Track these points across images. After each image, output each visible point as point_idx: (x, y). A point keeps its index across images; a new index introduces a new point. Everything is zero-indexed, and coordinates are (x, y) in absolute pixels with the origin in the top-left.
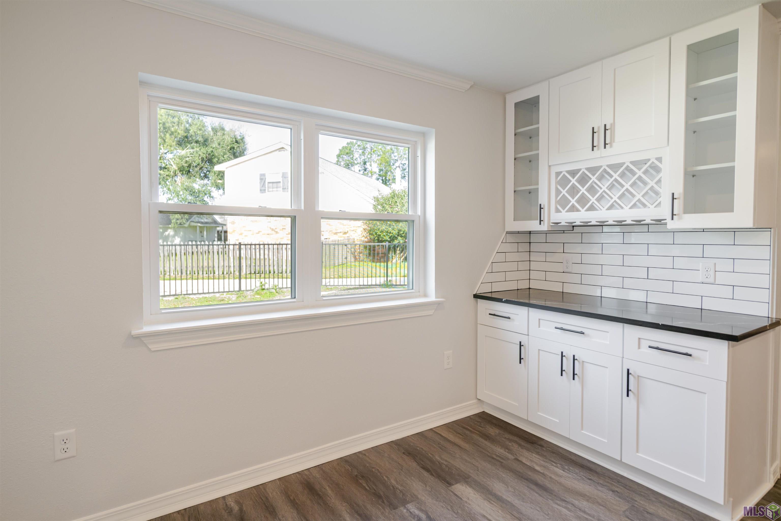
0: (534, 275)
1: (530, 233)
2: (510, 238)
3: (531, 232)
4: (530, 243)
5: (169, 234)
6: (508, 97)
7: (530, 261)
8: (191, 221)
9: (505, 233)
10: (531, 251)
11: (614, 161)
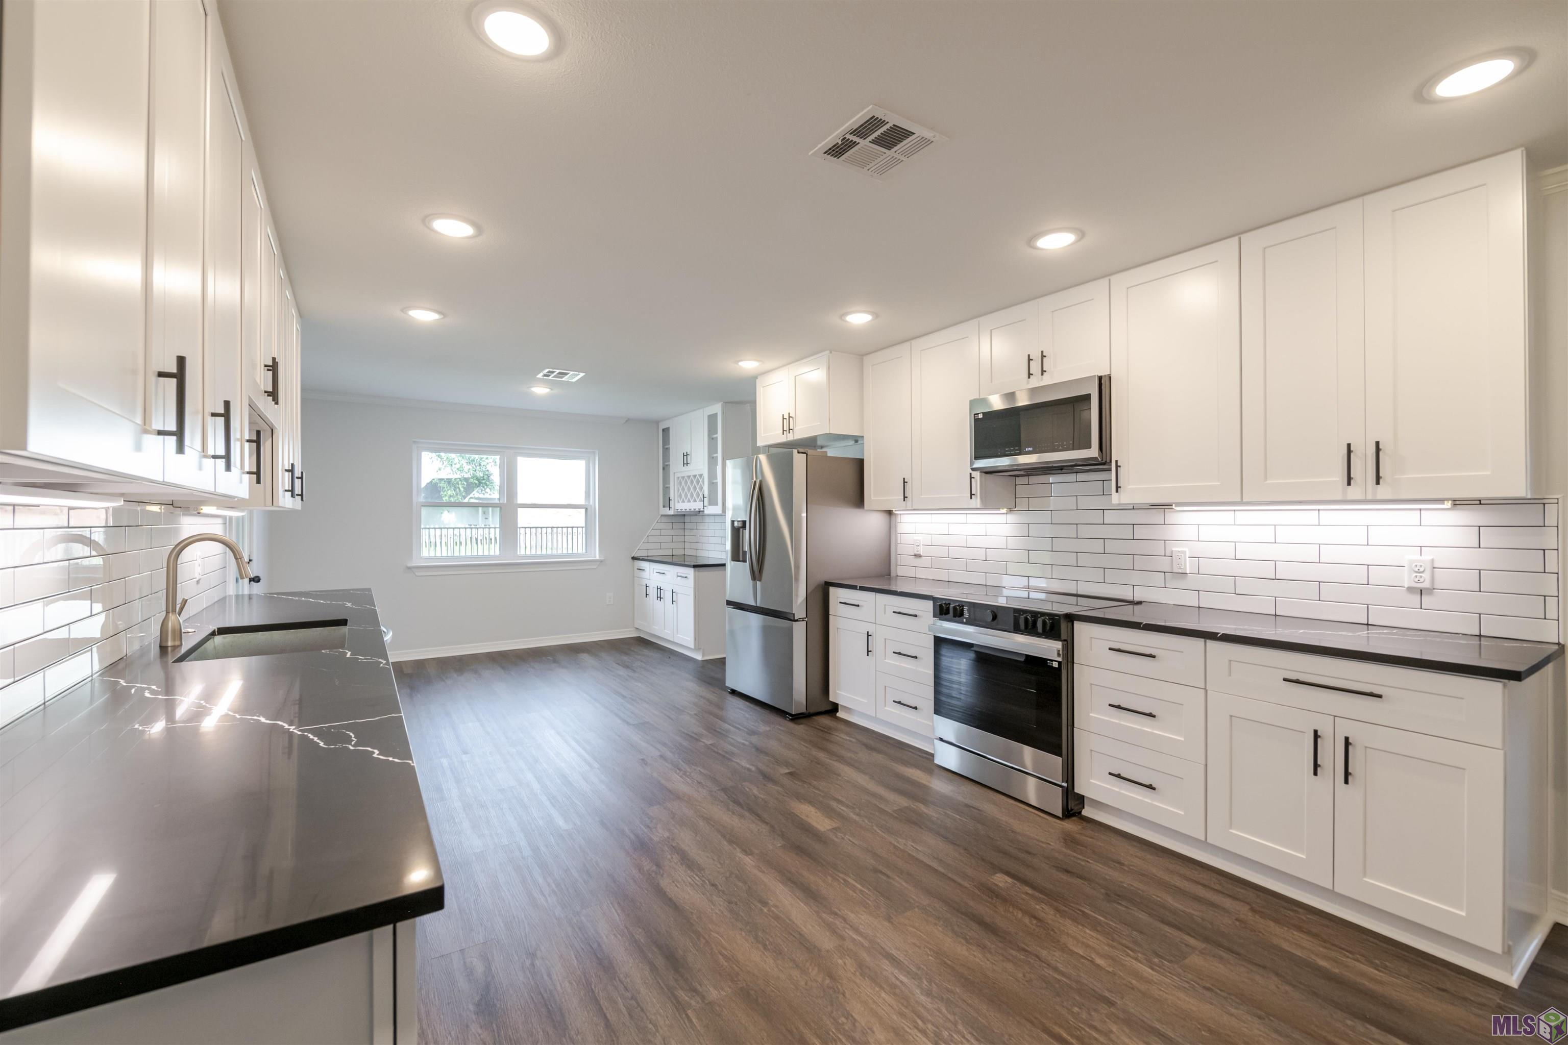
2: (664, 520)
3: (686, 516)
6: (660, 424)
8: (471, 498)
9: (660, 516)
10: (686, 528)
11: (694, 474)
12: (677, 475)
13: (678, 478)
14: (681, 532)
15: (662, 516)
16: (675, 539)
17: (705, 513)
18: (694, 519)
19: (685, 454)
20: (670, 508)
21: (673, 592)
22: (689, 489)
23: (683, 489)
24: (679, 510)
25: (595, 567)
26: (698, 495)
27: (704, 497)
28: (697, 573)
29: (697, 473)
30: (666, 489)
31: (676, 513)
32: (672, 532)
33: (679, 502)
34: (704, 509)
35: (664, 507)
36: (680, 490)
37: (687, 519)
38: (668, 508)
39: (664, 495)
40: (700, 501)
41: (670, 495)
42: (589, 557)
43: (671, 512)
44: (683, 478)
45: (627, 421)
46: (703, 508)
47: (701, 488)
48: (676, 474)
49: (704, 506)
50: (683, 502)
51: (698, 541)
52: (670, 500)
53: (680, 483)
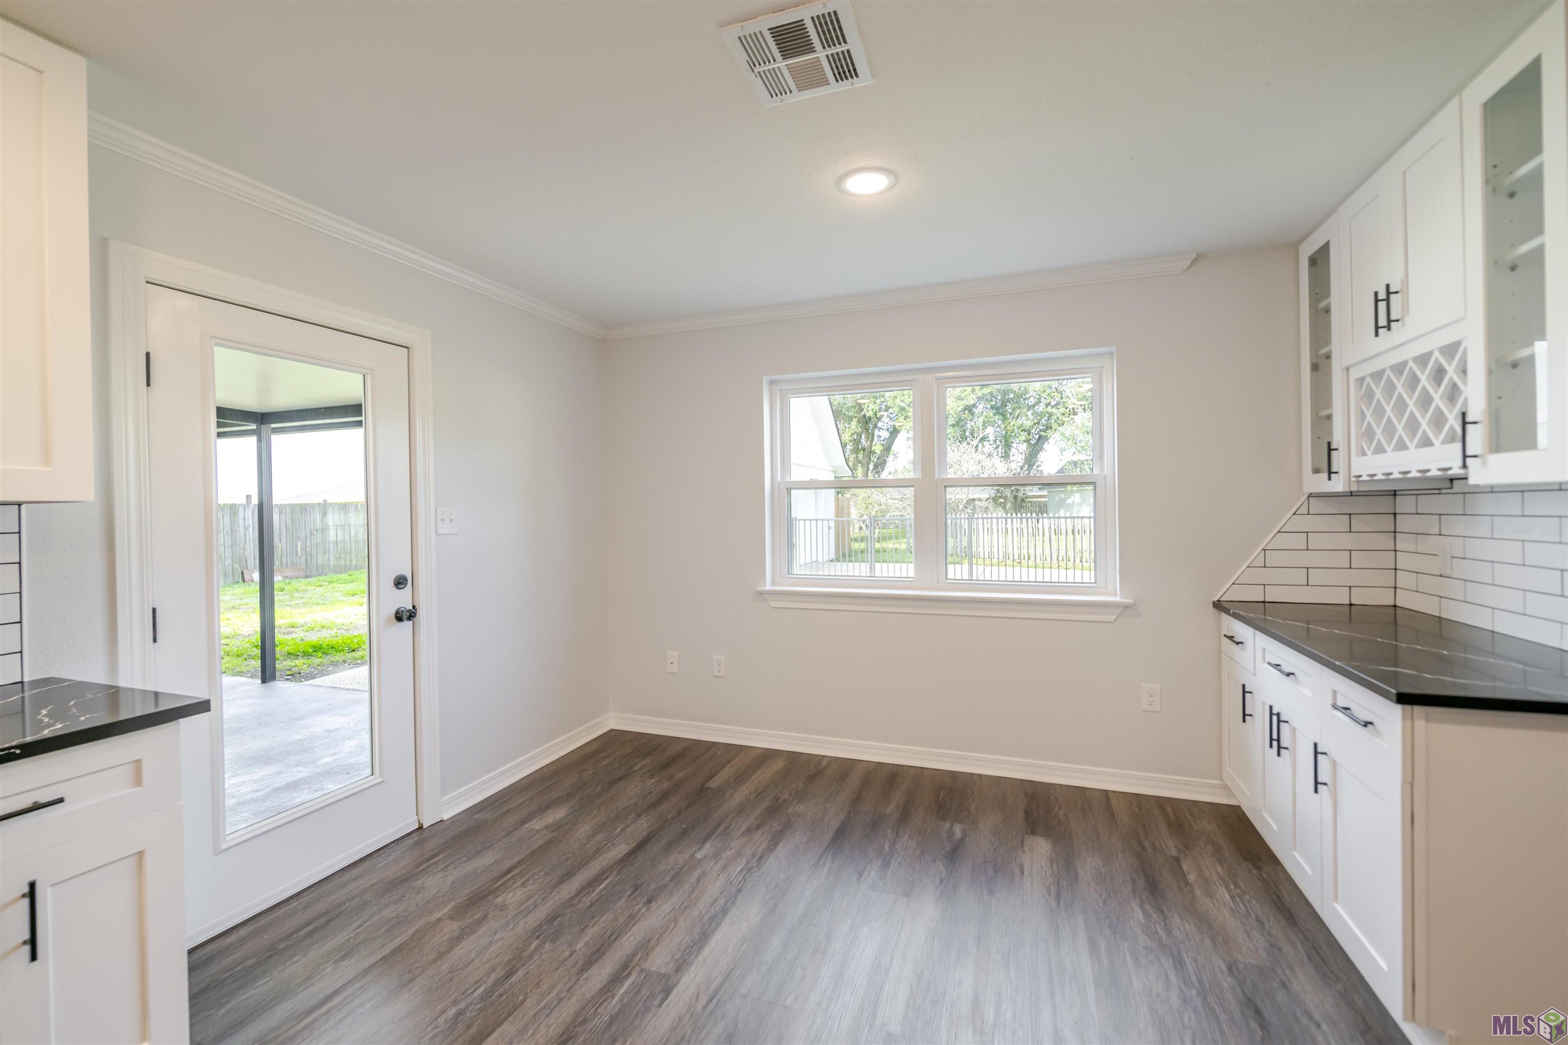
0: (1403, 580)
1: (1394, 493)
3: (1398, 493)
4: (1395, 514)
5: (1073, 501)
7: (1395, 551)
9: (1303, 496)
10: (1397, 530)
11: (1419, 349)
12: (1355, 374)
13: (1361, 380)
14: (1386, 541)
15: (1310, 496)
16: (1359, 559)
17: (1472, 481)
18: (1428, 503)
19: (1383, 295)
20: (1330, 473)
21: (1316, 753)
22: (1401, 406)
23: (1379, 412)
24: (1365, 478)
25: (1111, 618)
26: (1439, 420)
27: (1464, 423)
28: (1420, 724)
29: (1433, 343)
30: (1322, 421)
31: (1354, 488)
32: (1347, 541)
33: (1364, 454)
34: (1464, 466)
35: (1316, 471)
36: (1369, 418)
37: (1404, 504)
38: (1326, 475)
39: (1316, 438)
40: (1451, 439)
41: (1330, 433)
42: (1097, 594)
43: (1338, 485)
44: (1378, 375)
45: (1195, 261)
46: (1460, 463)
47: (1453, 393)
48: (1351, 371)
49: (1465, 456)
50: (1380, 450)
51: (1447, 572)
52: (1330, 450)
53: (1370, 394)
